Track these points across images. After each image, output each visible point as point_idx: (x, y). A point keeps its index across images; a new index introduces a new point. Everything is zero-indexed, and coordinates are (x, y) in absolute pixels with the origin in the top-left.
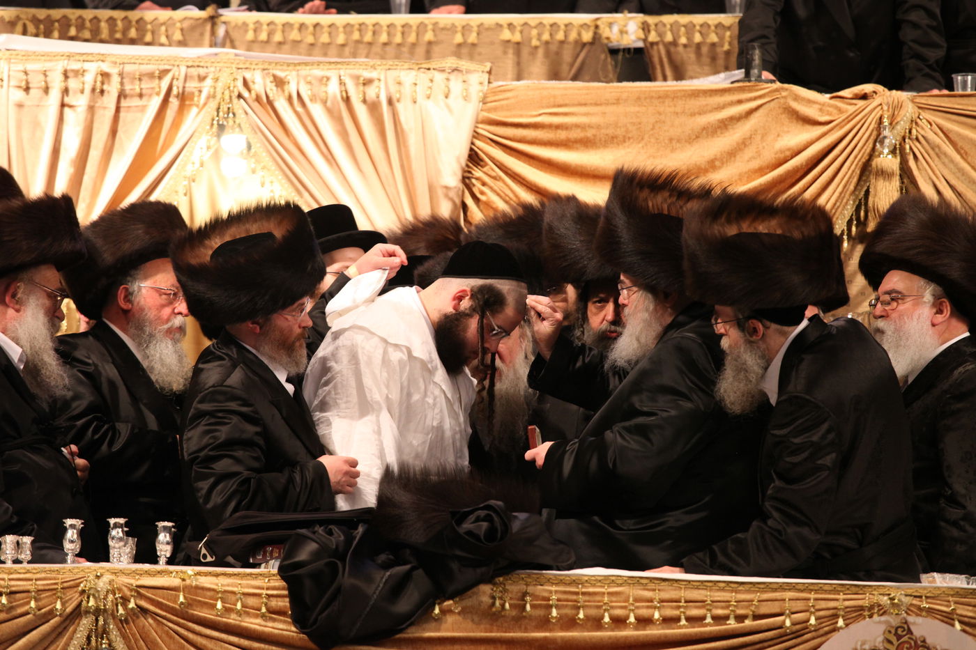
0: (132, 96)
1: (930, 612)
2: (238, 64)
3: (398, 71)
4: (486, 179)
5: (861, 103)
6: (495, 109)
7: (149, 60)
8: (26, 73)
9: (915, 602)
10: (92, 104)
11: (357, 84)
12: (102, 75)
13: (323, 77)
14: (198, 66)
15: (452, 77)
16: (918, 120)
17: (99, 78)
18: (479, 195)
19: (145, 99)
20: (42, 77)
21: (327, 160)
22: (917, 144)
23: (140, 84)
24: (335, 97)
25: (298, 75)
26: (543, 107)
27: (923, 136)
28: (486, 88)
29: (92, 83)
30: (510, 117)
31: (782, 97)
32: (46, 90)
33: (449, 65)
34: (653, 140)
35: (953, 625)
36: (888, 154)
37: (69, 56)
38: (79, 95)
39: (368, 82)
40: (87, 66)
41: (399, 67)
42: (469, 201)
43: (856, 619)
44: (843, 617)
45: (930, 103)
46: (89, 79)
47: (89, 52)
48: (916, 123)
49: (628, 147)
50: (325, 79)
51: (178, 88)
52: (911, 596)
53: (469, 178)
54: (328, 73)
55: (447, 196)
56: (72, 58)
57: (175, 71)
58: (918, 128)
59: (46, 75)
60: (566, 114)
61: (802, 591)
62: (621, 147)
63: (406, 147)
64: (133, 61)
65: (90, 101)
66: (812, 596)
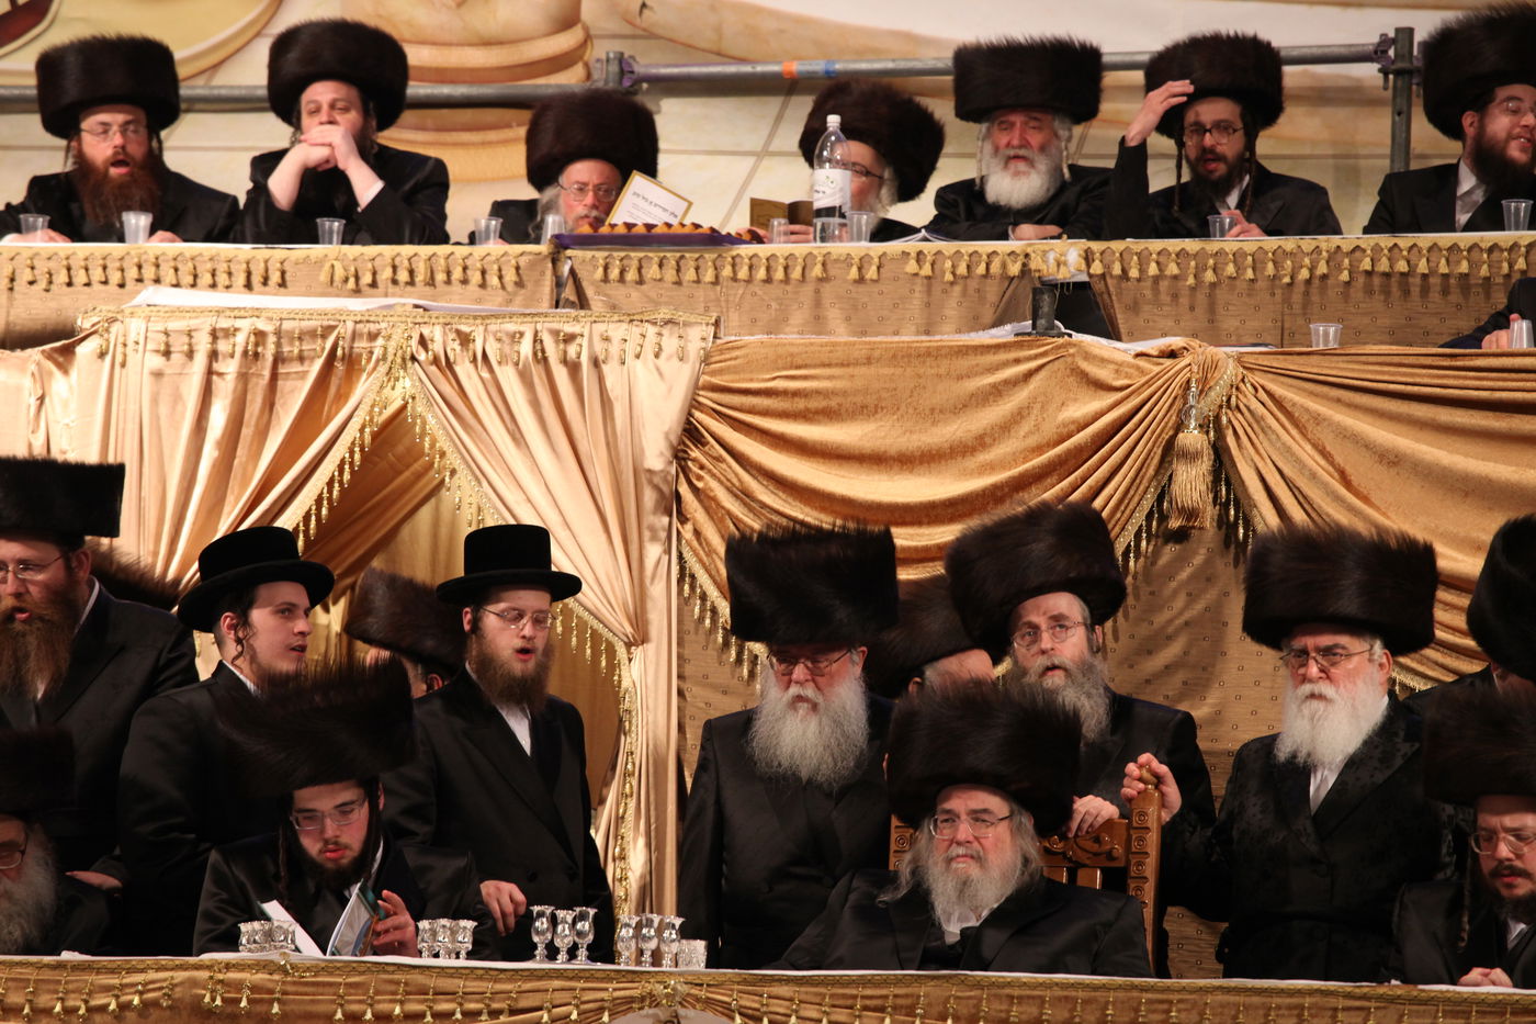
0: (291, 360)
1: (708, 1003)
2: (415, 317)
3: (606, 324)
4: (704, 460)
5: (1168, 362)
6: (720, 372)
7: (312, 314)
8: (166, 333)
9: (694, 991)
10: (244, 370)
11: (557, 342)
12: (255, 334)
13: (515, 333)
14: (368, 321)
15: (665, 331)
16: (1241, 385)
17: (252, 338)
18: (695, 482)
19: (307, 363)
20: (186, 339)
21: (514, 439)
22: (1239, 416)
23: (301, 345)
24: (527, 358)
25: (486, 330)
26: (778, 369)
27: (1246, 406)
28: (710, 345)
29: (244, 344)
30: (738, 381)
31: (1070, 355)
32: (190, 354)
33: (662, 316)
34: (911, 411)
35: (733, 1019)
36: (1195, 429)
37: (219, 312)
38: (230, 360)
39: (570, 338)
40: (239, 323)
41: (606, 319)
42: (684, 489)
43: (625, 1012)
44: (610, 1010)
45: (1260, 363)
46: (240, 339)
47: (242, 306)
48: (1237, 389)
49: (881, 419)
50: (518, 335)
51: (344, 349)
52: (691, 983)
53: (685, 459)
54: (522, 328)
55: (650, 482)
56: (222, 315)
57: (340, 329)
58: (1240, 396)
59: (190, 336)
60: (805, 378)
61: (571, 979)
62: (872, 419)
63: (613, 419)
64: (292, 316)
65: (241, 367)
66: (581, 984)
